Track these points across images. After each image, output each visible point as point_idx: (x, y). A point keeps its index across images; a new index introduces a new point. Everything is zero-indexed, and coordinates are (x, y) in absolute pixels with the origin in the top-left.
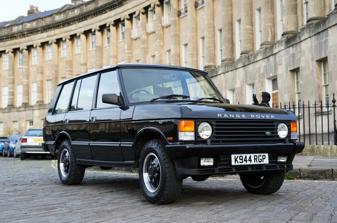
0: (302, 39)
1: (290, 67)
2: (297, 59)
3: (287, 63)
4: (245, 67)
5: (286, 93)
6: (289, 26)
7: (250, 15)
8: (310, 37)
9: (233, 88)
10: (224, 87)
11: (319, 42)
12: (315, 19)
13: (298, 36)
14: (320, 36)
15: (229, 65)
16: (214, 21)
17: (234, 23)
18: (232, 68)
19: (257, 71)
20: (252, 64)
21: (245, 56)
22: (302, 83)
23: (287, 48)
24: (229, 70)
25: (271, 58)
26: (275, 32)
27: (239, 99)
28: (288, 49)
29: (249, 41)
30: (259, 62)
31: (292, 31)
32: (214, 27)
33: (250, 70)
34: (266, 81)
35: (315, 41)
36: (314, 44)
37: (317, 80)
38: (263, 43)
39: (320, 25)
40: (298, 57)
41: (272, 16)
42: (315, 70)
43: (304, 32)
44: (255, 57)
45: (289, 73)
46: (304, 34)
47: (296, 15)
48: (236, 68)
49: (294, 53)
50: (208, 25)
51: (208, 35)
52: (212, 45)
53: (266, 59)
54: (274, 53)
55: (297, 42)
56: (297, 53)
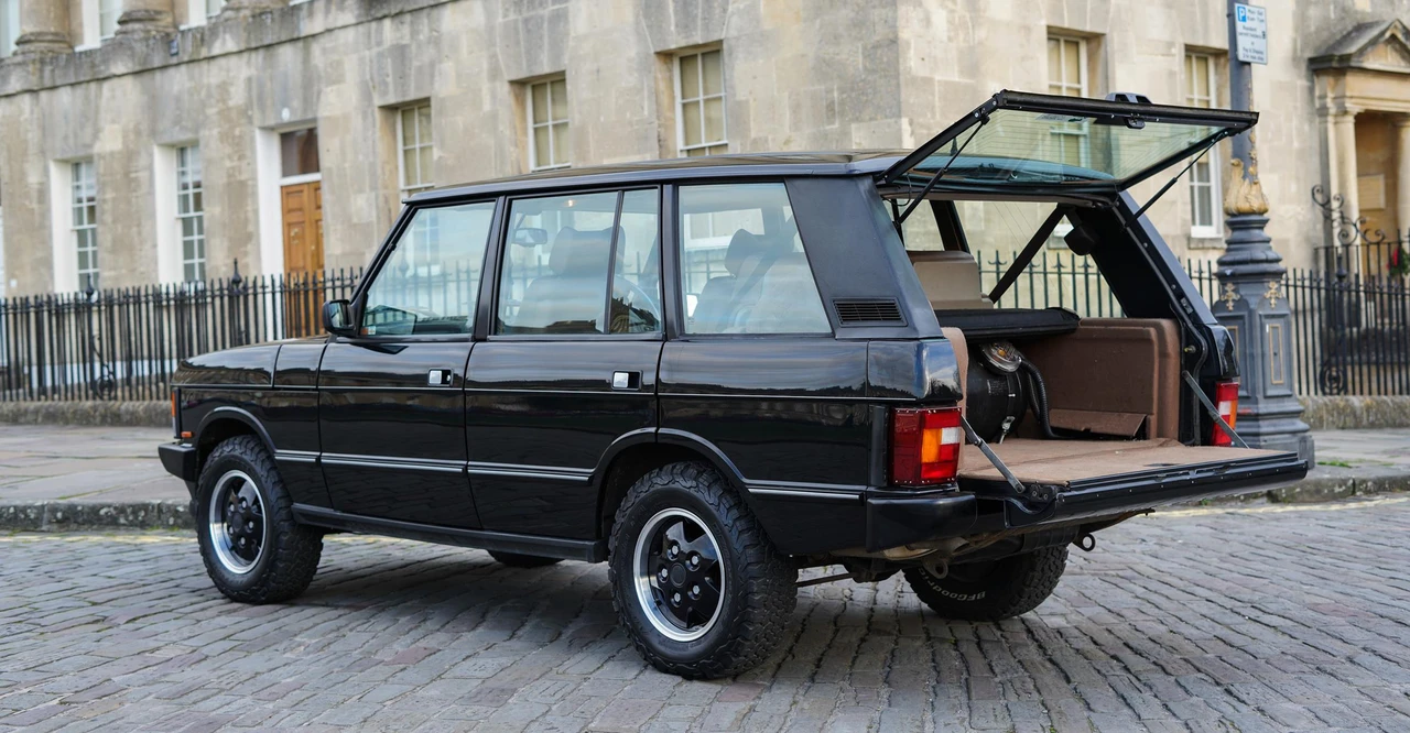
1: (385, 93)
2: (420, 69)
3: (368, 77)
4: (146, 77)
5: (361, 191)
9: (82, 153)
10: (33, 149)
11: (526, 15)
15: (62, 63)
18: (76, 74)
19: (209, 96)
20: (183, 68)
21: (143, 31)
22: (440, 158)
23: (369, 21)
24: (58, 83)
25: (287, 54)
27: (114, 199)
28: (374, 25)
30: (223, 61)
33: (176, 88)
34: (259, 137)
35: (507, 10)
36: (500, 20)
37: (512, 149)
40: (425, 59)
42: (503, 113)
44: (202, 40)
45: (378, 114)
48: (101, 76)
49: (406, 41)
53: (261, 53)
54: (303, 35)
55: (421, 5)
56: (419, 46)
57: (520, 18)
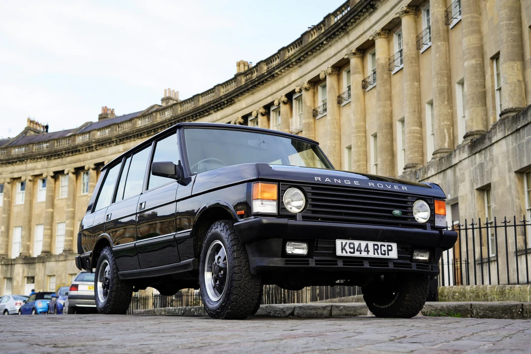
0: (493, 142)
1: (477, 184)
2: (487, 171)
3: (472, 178)
6: (474, 123)
7: (418, 112)
8: (505, 137)
11: (518, 143)
12: (512, 110)
13: (487, 137)
14: (520, 135)
16: (365, 122)
17: (394, 124)
21: (410, 171)
22: (495, 207)
23: (472, 155)
25: (449, 172)
26: (455, 135)
28: (473, 156)
29: (417, 149)
30: (430, 179)
31: (479, 131)
32: (365, 132)
35: (513, 142)
36: (511, 147)
37: (517, 200)
38: (437, 151)
39: (520, 117)
40: (489, 167)
41: (449, 111)
42: (513, 186)
43: (496, 130)
44: (425, 172)
45: (476, 192)
46: (495, 133)
47: (485, 108)
49: (483, 162)
50: (357, 128)
51: (357, 143)
52: (362, 157)
53: (442, 173)
54: (453, 164)
55: (487, 146)
56: (487, 163)
57: (517, 145)
